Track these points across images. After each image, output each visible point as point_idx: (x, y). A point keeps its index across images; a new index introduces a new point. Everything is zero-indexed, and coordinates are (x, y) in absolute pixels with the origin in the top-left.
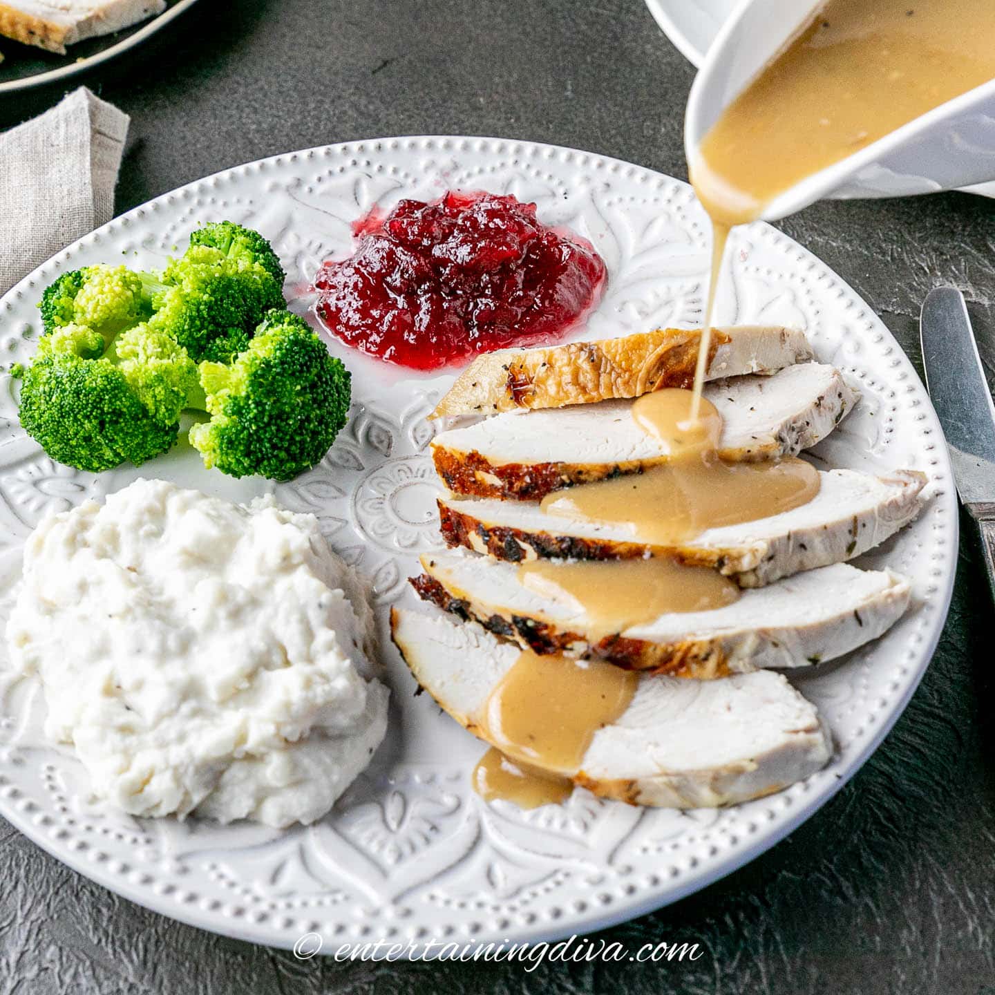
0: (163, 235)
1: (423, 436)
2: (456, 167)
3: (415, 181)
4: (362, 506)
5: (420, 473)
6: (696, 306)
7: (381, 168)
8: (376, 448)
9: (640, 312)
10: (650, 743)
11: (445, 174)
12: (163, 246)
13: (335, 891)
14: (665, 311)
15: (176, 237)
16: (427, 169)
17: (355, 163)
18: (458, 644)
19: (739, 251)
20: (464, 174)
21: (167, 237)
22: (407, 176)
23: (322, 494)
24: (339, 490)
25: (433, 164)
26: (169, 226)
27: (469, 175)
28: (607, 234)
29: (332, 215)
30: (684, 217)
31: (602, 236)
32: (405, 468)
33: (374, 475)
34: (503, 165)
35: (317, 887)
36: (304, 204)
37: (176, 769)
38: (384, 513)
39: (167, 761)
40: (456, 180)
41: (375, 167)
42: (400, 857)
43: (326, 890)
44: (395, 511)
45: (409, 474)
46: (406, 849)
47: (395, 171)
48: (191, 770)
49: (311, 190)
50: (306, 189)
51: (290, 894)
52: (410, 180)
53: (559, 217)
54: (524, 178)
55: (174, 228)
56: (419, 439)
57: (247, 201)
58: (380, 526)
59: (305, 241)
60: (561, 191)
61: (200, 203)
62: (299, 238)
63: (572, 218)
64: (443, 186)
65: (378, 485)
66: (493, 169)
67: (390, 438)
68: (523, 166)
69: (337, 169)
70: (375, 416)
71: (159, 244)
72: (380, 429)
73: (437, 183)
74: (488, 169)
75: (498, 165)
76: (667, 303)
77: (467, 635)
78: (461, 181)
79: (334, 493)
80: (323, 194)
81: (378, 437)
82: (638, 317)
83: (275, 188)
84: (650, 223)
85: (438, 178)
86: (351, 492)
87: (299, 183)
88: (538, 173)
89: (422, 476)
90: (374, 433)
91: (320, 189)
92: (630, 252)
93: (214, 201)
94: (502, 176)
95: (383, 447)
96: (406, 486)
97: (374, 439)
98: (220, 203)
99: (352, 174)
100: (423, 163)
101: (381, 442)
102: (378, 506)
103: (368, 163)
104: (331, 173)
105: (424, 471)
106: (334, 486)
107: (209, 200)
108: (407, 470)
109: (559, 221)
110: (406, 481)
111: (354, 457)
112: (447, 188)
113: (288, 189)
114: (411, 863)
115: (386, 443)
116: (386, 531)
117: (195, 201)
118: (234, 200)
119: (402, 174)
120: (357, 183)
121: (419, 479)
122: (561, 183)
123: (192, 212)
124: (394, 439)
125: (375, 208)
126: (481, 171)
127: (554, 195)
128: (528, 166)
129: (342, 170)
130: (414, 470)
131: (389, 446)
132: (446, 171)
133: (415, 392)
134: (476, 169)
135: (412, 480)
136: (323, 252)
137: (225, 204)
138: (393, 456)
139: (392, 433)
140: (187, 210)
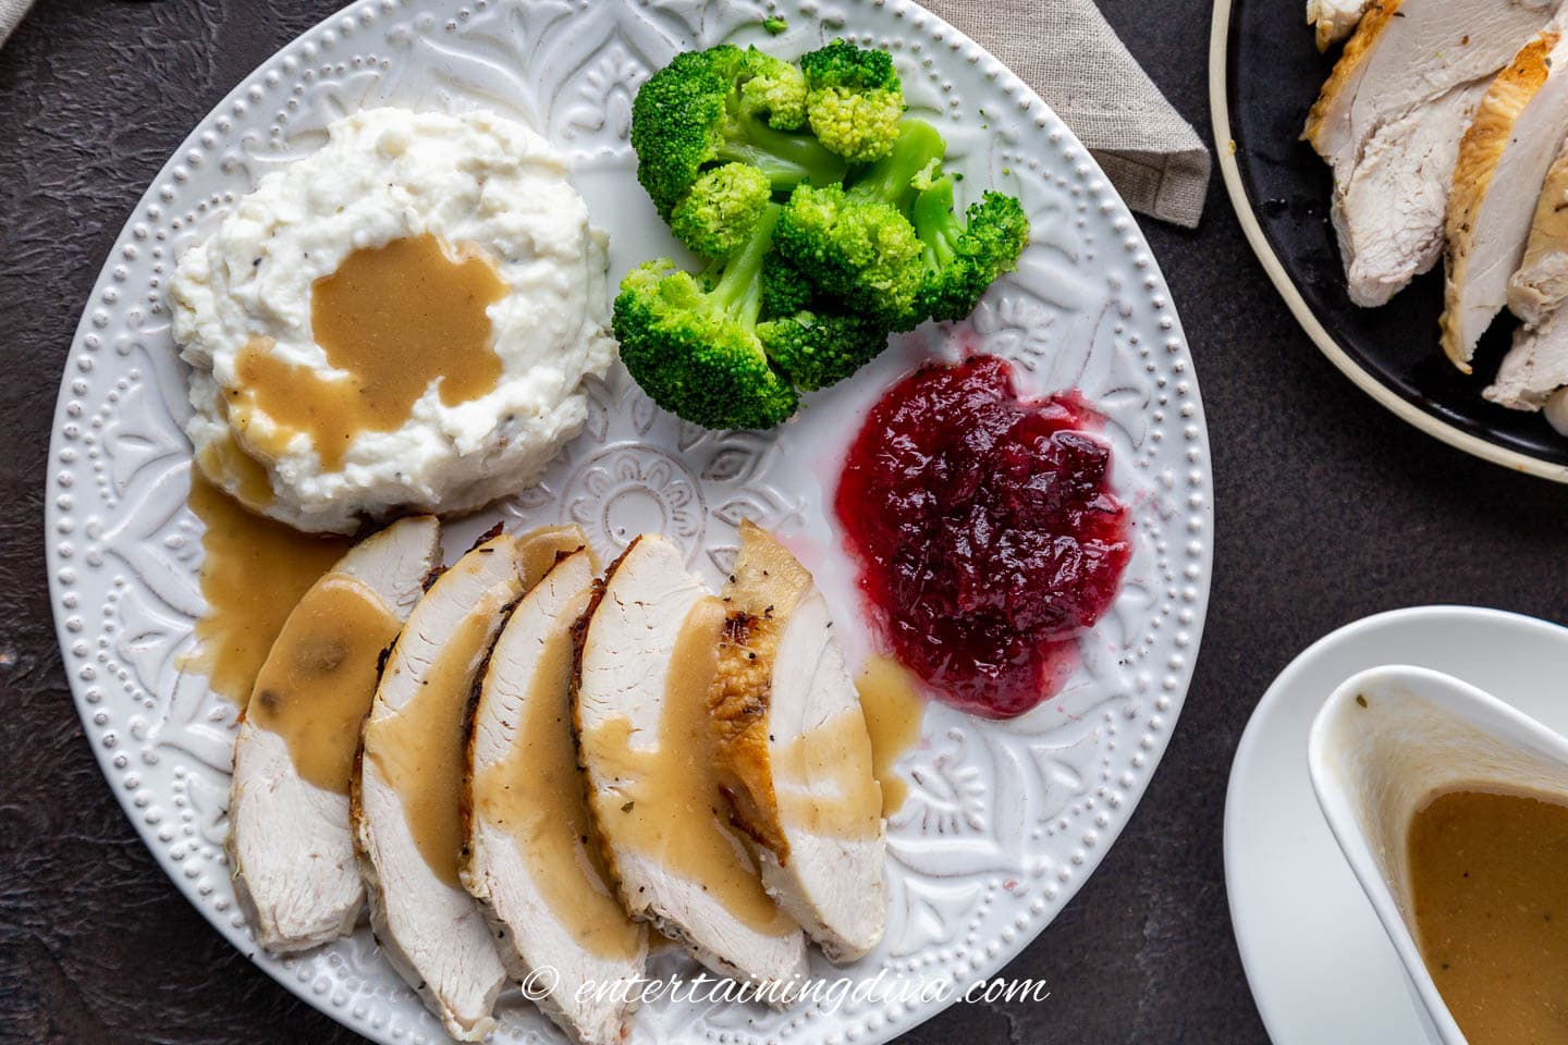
0: (1020, 154)
1: (734, 514)
2: (1165, 518)
3: (1143, 466)
4: (624, 456)
5: (680, 516)
6: (947, 826)
7: (1158, 420)
8: (713, 462)
9: (942, 759)
10: (276, 780)
11: (1155, 505)
12: (1006, 159)
13: (119, 496)
14: (944, 789)
15: (1022, 171)
16: (1160, 479)
17: (1161, 385)
18: (398, 584)
19: (1017, 880)
20: (1157, 530)
21: (1018, 161)
22: (1151, 454)
23: (639, 409)
24: (647, 428)
25: (1167, 487)
26: (1035, 160)
27: (1154, 536)
28: (1063, 717)
29: (1085, 364)
30: (1076, 813)
31: (1060, 710)
32: (686, 497)
33: (672, 464)
34: (1168, 579)
35: (122, 476)
36: (1097, 326)
37: (197, 333)
38: (619, 481)
39: (202, 324)
40: (1148, 520)
41: (1160, 413)
42: (172, 548)
43: (120, 487)
44: (621, 494)
45: (676, 504)
46: (182, 554)
47: (1156, 439)
48: (200, 348)
49: (1118, 332)
50: (1120, 325)
51: (108, 454)
52: (1145, 459)
53: (1092, 656)
54: (1149, 608)
55: (1032, 167)
56: (732, 509)
57: (1091, 252)
58: (599, 480)
59: (1042, 334)
60: (1132, 657)
61: (1075, 194)
62: (1048, 324)
63: (1091, 671)
64: (1136, 503)
65: (659, 470)
66: (1162, 567)
67: (729, 476)
68: (1167, 607)
69: (1152, 363)
70: (760, 456)
71: (1007, 152)
72: (742, 464)
73: (1140, 495)
74: (1165, 560)
75: (1171, 573)
76: (956, 792)
77: (410, 593)
78: (1146, 526)
79: (642, 423)
80: (1114, 348)
81: (730, 462)
82: (937, 757)
83: (1114, 286)
84: (1074, 771)
85: (1148, 495)
86: (646, 441)
87: (1126, 316)
88: (1155, 626)
89: (675, 519)
90: (735, 457)
91: (1122, 344)
92: (1037, 746)
93: (1082, 210)
94: (1154, 579)
95: (715, 469)
96: (659, 502)
97: (726, 457)
98: (1082, 219)
99: (1146, 383)
100: (1169, 475)
101: (722, 466)
102: (627, 473)
103: (1163, 403)
104: (1144, 355)
105: (683, 520)
106: (653, 421)
107: (1083, 203)
108: (683, 500)
109: (1086, 656)
110: (666, 501)
111: (696, 440)
112: (1135, 508)
113: (1114, 303)
114: (165, 558)
115: (721, 472)
116: (593, 487)
117: (1077, 187)
118: (1090, 236)
119: (1153, 448)
120: (1134, 390)
121: (670, 515)
122: (1141, 656)
123: (1061, 185)
124: (729, 481)
125: (1102, 419)
126: (1160, 551)
127: (1126, 647)
128: (1165, 613)
129: (1150, 370)
130: (684, 509)
131: (717, 477)
132: (1160, 506)
133: (802, 499)
134: (1163, 545)
135: (669, 509)
136: (1028, 358)
137: (1081, 226)
138: (702, 482)
139: (736, 478)
140: (1062, 179)
